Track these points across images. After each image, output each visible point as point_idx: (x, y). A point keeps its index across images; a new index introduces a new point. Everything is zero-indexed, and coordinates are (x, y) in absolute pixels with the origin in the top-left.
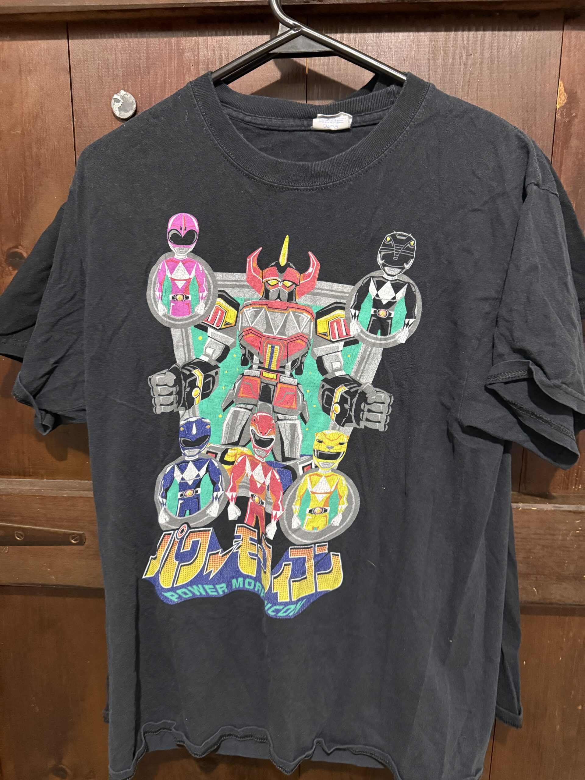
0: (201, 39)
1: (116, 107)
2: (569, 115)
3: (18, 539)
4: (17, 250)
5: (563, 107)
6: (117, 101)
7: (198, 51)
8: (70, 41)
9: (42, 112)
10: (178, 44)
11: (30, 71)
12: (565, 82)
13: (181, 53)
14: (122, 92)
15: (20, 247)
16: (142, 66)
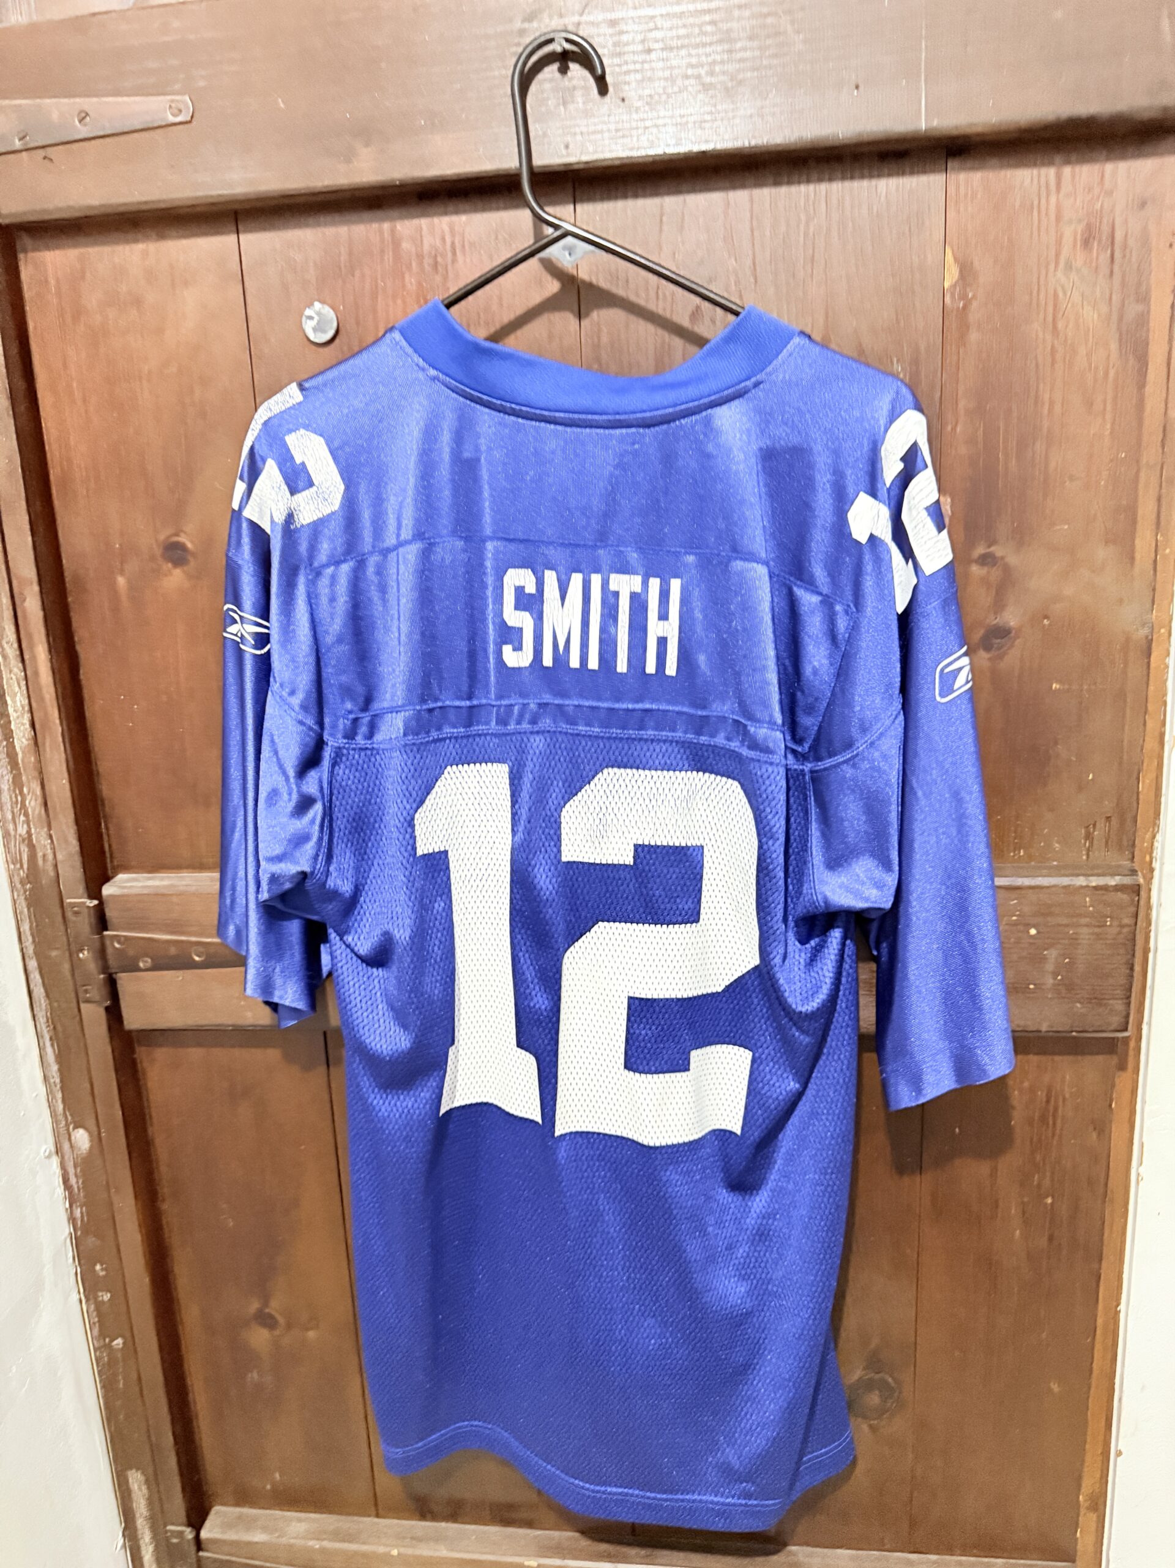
0: (424, 222)
1: (309, 327)
2: (963, 296)
3: (197, 959)
4: (176, 539)
5: (954, 286)
6: (310, 318)
7: (422, 241)
8: (241, 236)
9: (206, 340)
10: (393, 231)
11: (186, 284)
12: (955, 248)
13: (396, 244)
14: (317, 305)
15: (182, 534)
16: (342, 266)
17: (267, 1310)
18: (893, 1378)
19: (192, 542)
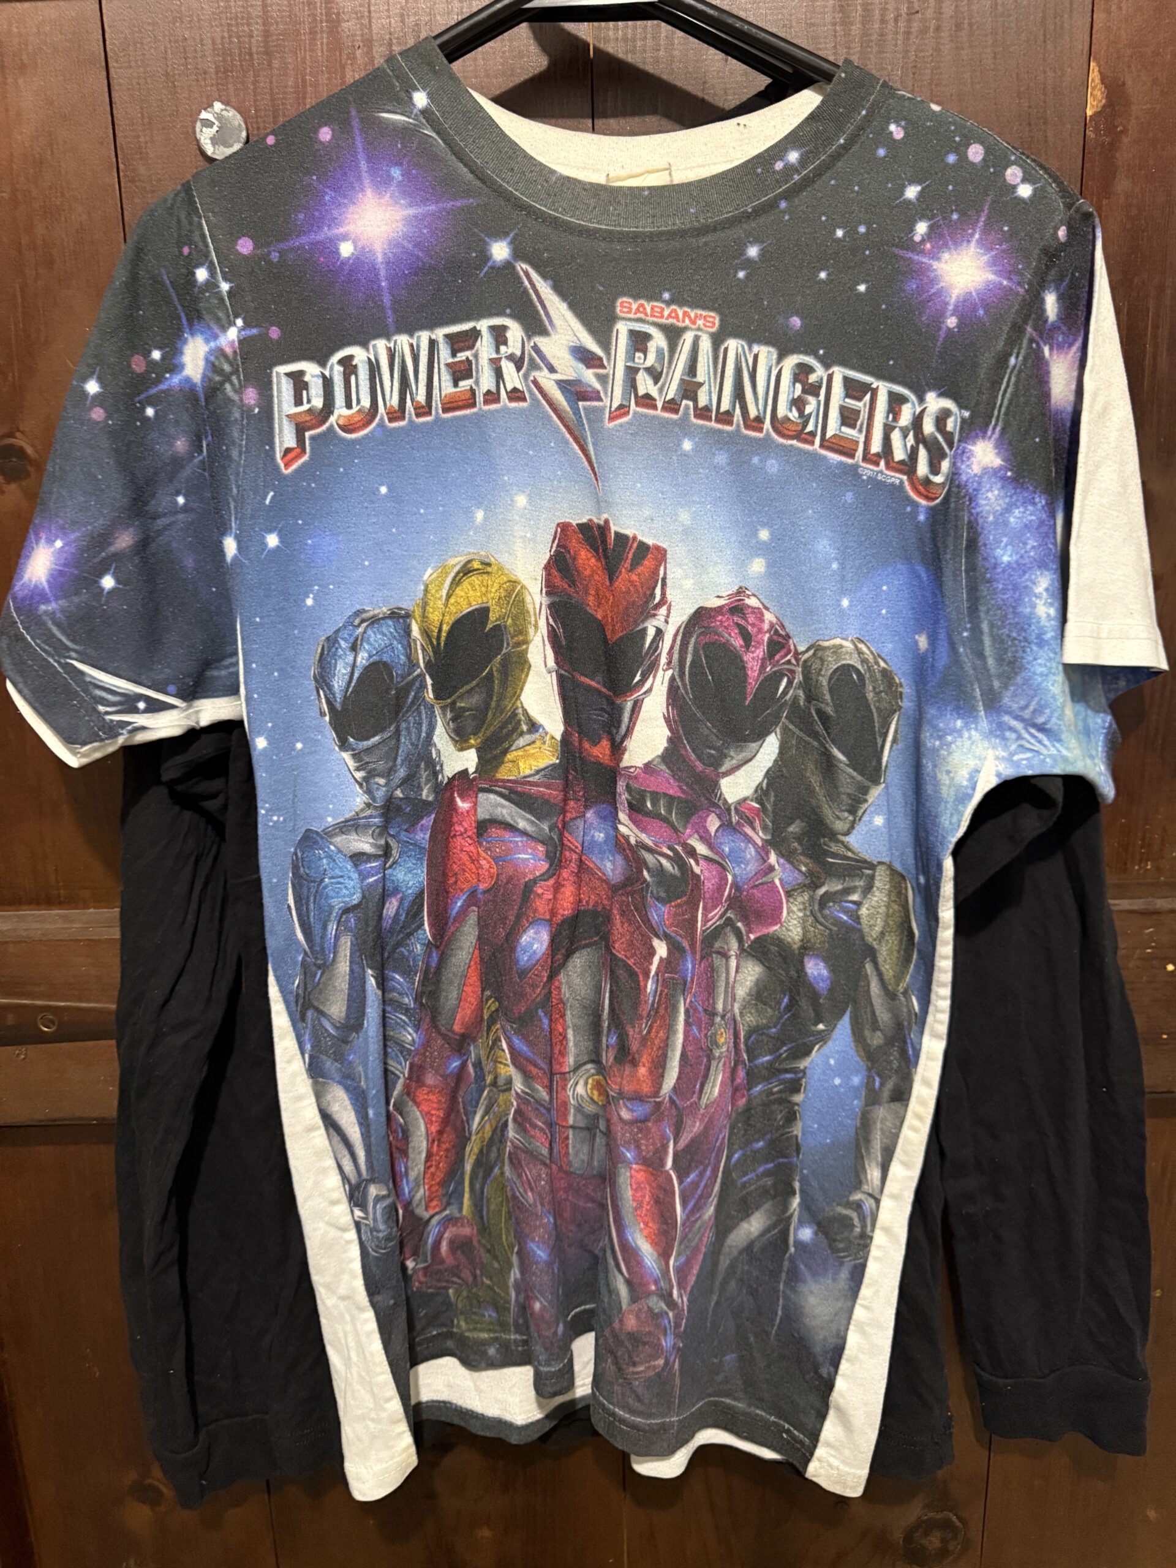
1: (205, 137)
2: (1111, 129)
3: (45, 1029)
4: (12, 441)
5: (1096, 114)
6: (208, 124)
7: (370, 17)
8: (103, 2)
9: (53, 153)
10: (328, 2)
11: (22, 68)
12: (1102, 62)
13: (334, 22)
14: (218, 106)
15: (18, 434)
16: (254, 50)
17: (150, 1481)
18: (958, 1518)
19: (33, 446)
